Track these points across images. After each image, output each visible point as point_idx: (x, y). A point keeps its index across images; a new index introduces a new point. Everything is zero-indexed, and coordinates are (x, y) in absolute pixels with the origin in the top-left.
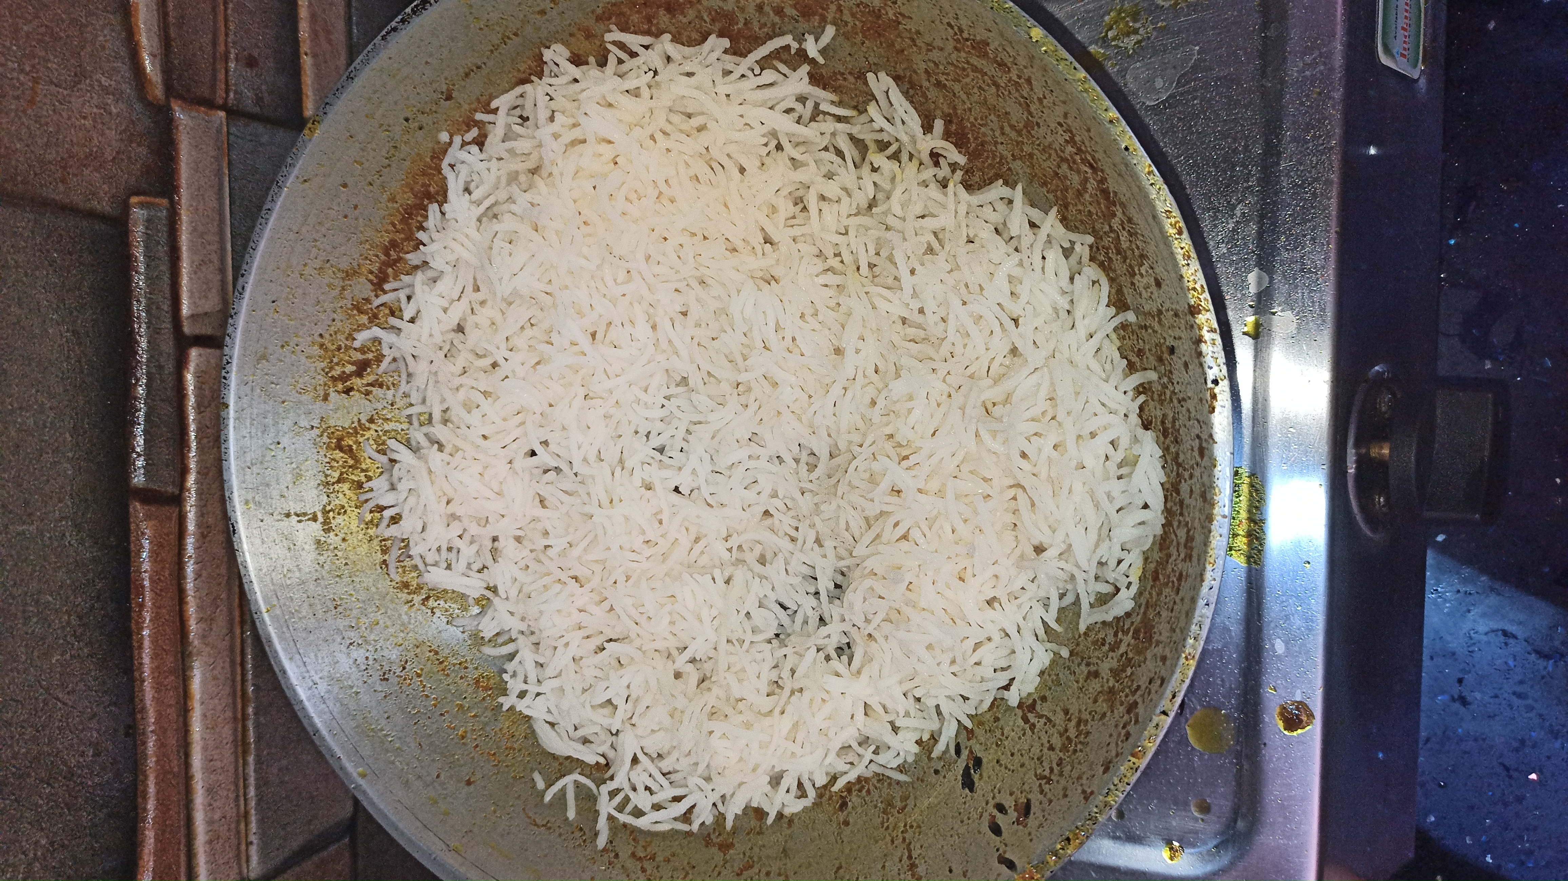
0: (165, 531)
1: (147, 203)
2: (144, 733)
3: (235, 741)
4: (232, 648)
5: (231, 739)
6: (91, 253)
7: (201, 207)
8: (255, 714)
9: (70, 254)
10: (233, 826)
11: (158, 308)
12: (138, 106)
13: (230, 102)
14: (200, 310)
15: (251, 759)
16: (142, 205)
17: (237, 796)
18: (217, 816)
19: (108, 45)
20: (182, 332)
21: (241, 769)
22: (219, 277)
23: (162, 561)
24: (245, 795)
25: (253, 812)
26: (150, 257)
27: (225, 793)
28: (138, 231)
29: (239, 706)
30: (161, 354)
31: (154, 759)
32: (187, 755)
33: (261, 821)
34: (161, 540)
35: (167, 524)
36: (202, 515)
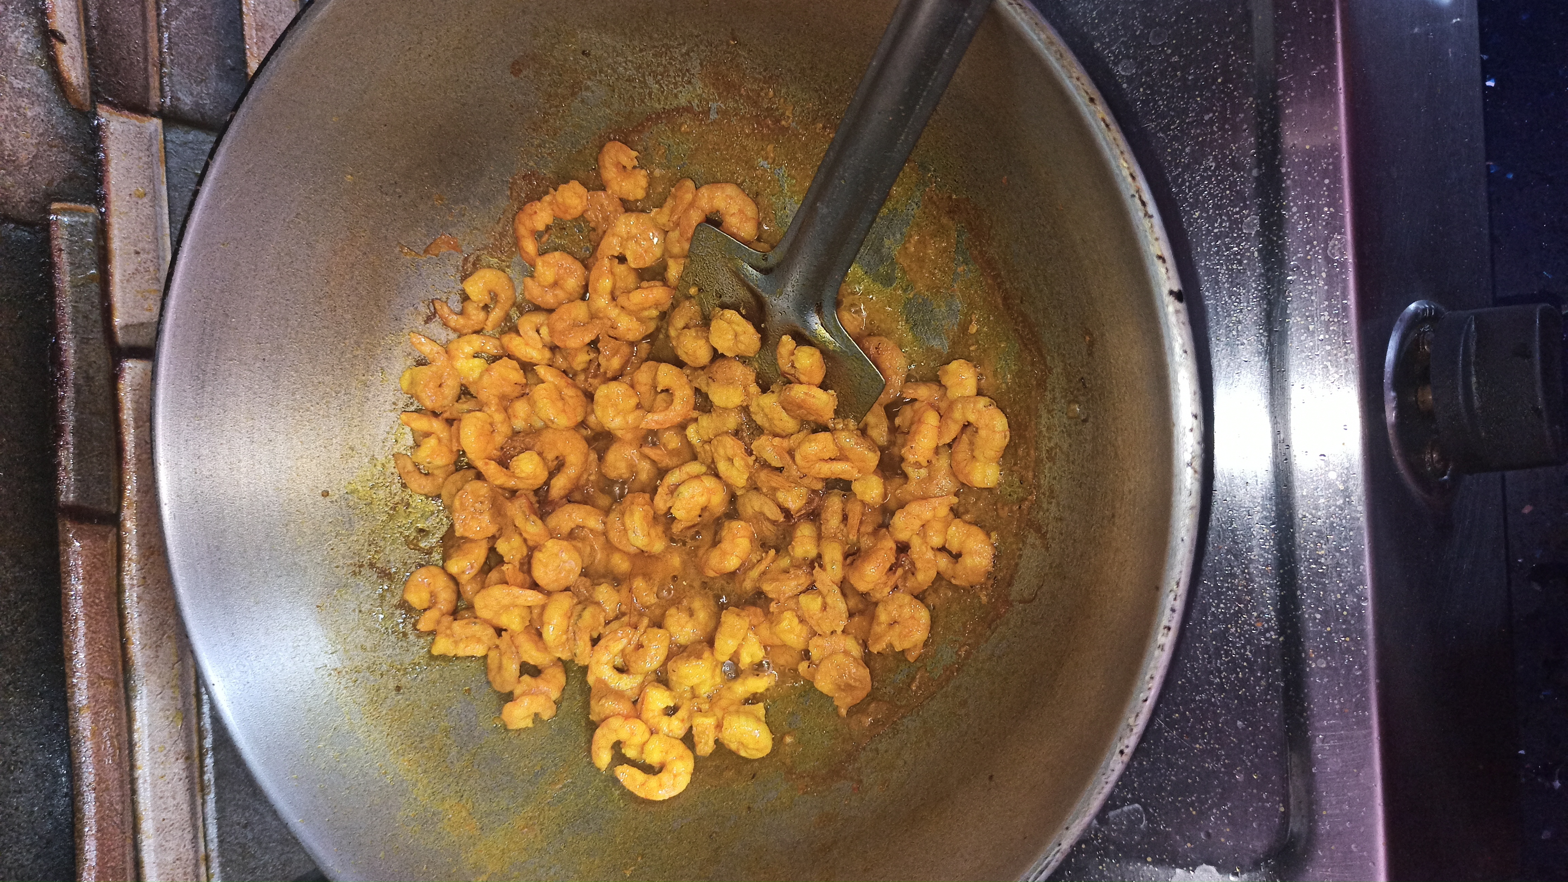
0: (100, 551)
1: (71, 209)
3: (190, 778)
5: (184, 775)
7: (133, 213)
10: (189, 870)
11: (86, 317)
12: (59, 112)
13: (166, 108)
14: (136, 321)
16: (64, 212)
17: (195, 837)
18: (170, 859)
19: (21, 47)
21: (199, 809)
23: (97, 582)
24: (205, 836)
25: (214, 854)
26: (74, 265)
27: (180, 833)
28: (61, 239)
29: (194, 742)
30: (90, 365)
31: (92, 795)
32: (134, 792)
33: (223, 865)
34: (95, 560)
35: (101, 543)
36: (144, 535)
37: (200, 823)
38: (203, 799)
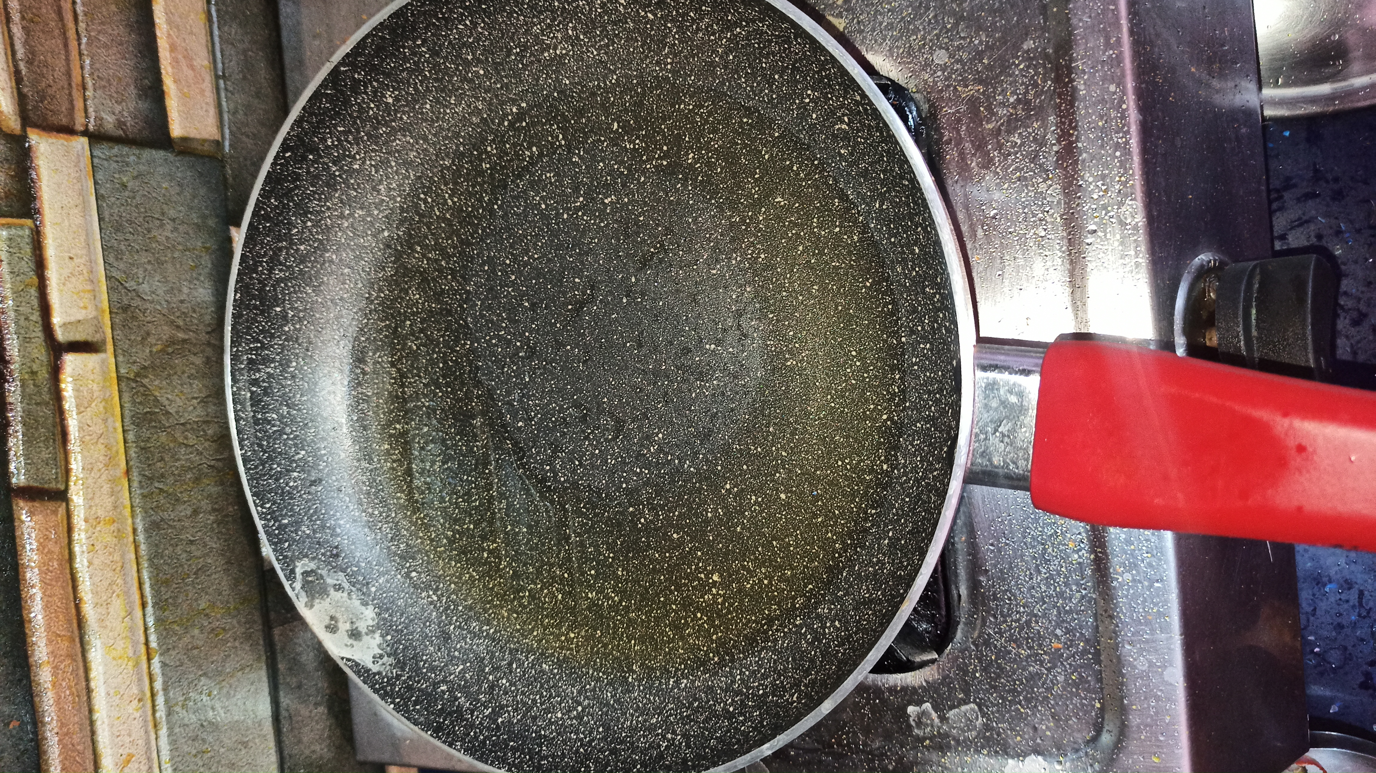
0: (52, 524)
1: (6, 224)
2: (43, 715)
3: (144, 717)
5: (139, 715)
7: (66, 223)
8: (165, 690)
11: (27, 319)
13: (91, 127)
14: (73, 319)
20: (58, 341)
22: (90, 288)
26: (13, 273)
29: (146, 683)
30: (32, 361)
34: (47, 533)
35: (52, 517)
37: (154, 755)
38: (157, 734)
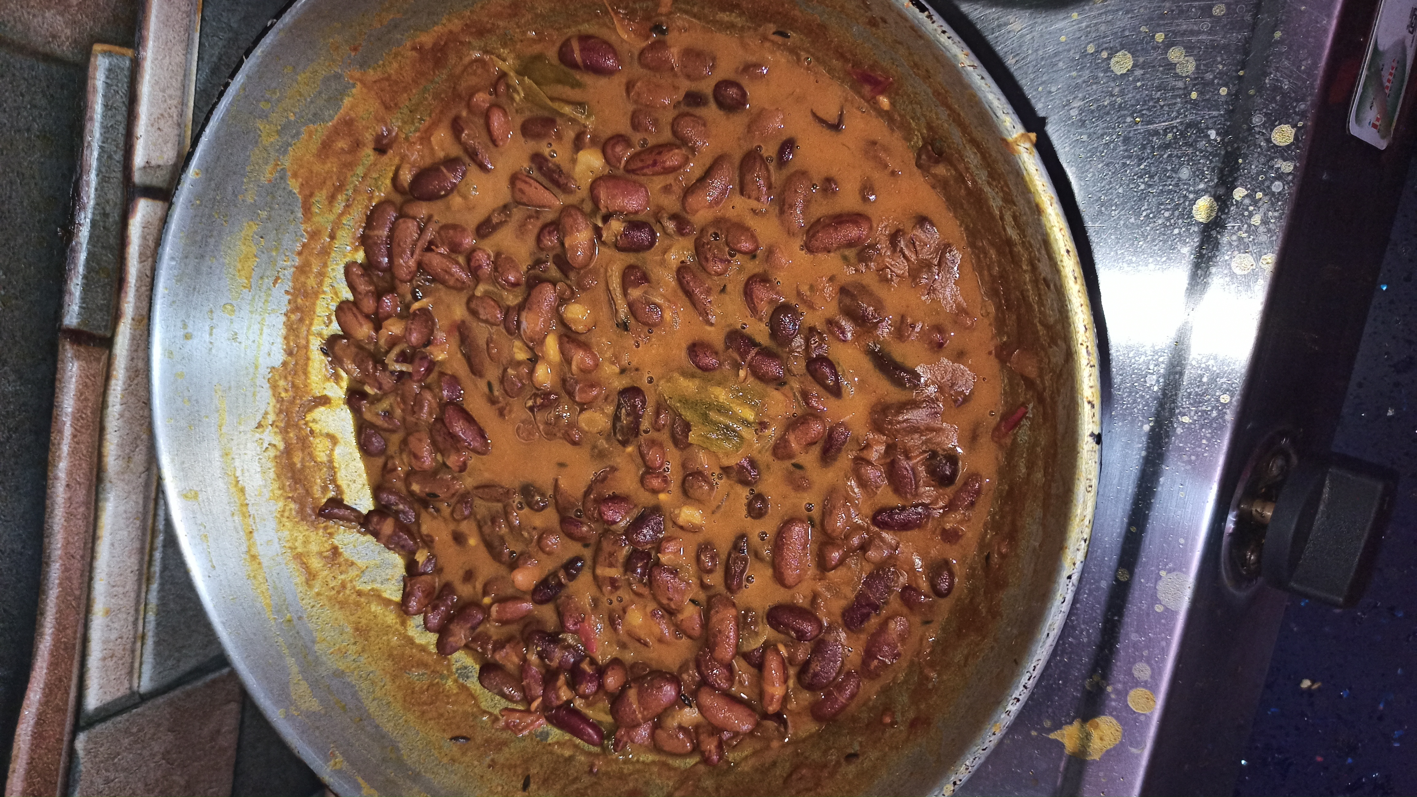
0: (93, 372)
1: (110, 52)
2: (49, 557)
3: (140, 571)
4: (147, 485)
5: (136, 568)
6: (44, 95)
7: (167, 59)
9: (22, 95)
10: (128, 647)
11: (110, 157)
14: (155, 162)
15: (155, 586)
16: (105, 54)
17: (137, 619)
18: (113, 637)
20: (134, 183)
21: (143, 595)
22: (176, 132)
23: (86, 399)
24: (144, 618)
25: (150, 634)
26: (106, 107)
27: (125, 616)
28: (98, 79)
29: (148, 538)
30: (107, 202)
31: (57, 581)
32: (91, 579)
33: (157, 644)
34: (87, 380)
35: (94, 364)
36: (132, 359)
37: (142, 606)
38: (147, 587)
